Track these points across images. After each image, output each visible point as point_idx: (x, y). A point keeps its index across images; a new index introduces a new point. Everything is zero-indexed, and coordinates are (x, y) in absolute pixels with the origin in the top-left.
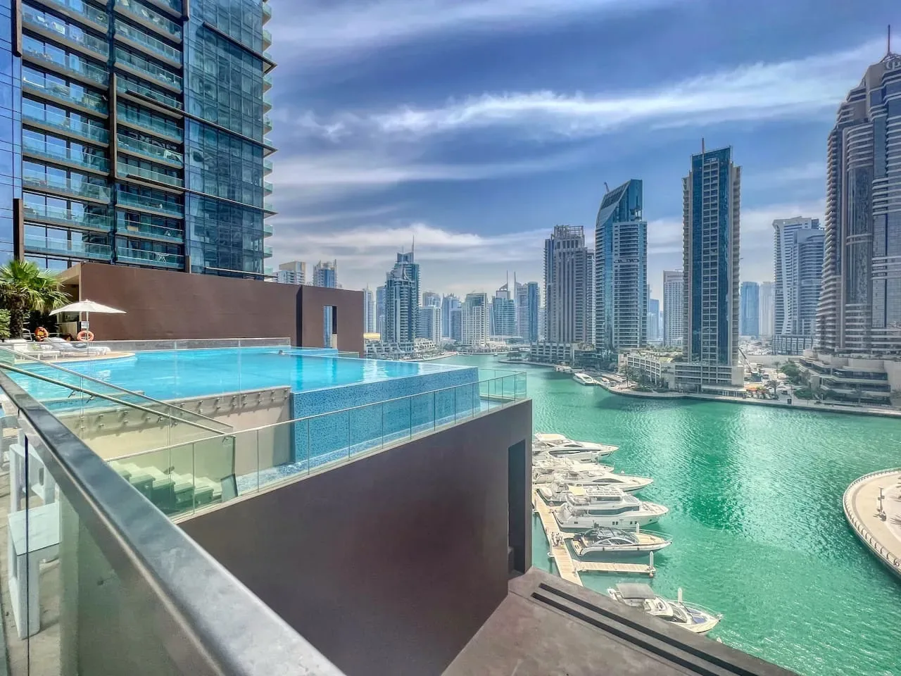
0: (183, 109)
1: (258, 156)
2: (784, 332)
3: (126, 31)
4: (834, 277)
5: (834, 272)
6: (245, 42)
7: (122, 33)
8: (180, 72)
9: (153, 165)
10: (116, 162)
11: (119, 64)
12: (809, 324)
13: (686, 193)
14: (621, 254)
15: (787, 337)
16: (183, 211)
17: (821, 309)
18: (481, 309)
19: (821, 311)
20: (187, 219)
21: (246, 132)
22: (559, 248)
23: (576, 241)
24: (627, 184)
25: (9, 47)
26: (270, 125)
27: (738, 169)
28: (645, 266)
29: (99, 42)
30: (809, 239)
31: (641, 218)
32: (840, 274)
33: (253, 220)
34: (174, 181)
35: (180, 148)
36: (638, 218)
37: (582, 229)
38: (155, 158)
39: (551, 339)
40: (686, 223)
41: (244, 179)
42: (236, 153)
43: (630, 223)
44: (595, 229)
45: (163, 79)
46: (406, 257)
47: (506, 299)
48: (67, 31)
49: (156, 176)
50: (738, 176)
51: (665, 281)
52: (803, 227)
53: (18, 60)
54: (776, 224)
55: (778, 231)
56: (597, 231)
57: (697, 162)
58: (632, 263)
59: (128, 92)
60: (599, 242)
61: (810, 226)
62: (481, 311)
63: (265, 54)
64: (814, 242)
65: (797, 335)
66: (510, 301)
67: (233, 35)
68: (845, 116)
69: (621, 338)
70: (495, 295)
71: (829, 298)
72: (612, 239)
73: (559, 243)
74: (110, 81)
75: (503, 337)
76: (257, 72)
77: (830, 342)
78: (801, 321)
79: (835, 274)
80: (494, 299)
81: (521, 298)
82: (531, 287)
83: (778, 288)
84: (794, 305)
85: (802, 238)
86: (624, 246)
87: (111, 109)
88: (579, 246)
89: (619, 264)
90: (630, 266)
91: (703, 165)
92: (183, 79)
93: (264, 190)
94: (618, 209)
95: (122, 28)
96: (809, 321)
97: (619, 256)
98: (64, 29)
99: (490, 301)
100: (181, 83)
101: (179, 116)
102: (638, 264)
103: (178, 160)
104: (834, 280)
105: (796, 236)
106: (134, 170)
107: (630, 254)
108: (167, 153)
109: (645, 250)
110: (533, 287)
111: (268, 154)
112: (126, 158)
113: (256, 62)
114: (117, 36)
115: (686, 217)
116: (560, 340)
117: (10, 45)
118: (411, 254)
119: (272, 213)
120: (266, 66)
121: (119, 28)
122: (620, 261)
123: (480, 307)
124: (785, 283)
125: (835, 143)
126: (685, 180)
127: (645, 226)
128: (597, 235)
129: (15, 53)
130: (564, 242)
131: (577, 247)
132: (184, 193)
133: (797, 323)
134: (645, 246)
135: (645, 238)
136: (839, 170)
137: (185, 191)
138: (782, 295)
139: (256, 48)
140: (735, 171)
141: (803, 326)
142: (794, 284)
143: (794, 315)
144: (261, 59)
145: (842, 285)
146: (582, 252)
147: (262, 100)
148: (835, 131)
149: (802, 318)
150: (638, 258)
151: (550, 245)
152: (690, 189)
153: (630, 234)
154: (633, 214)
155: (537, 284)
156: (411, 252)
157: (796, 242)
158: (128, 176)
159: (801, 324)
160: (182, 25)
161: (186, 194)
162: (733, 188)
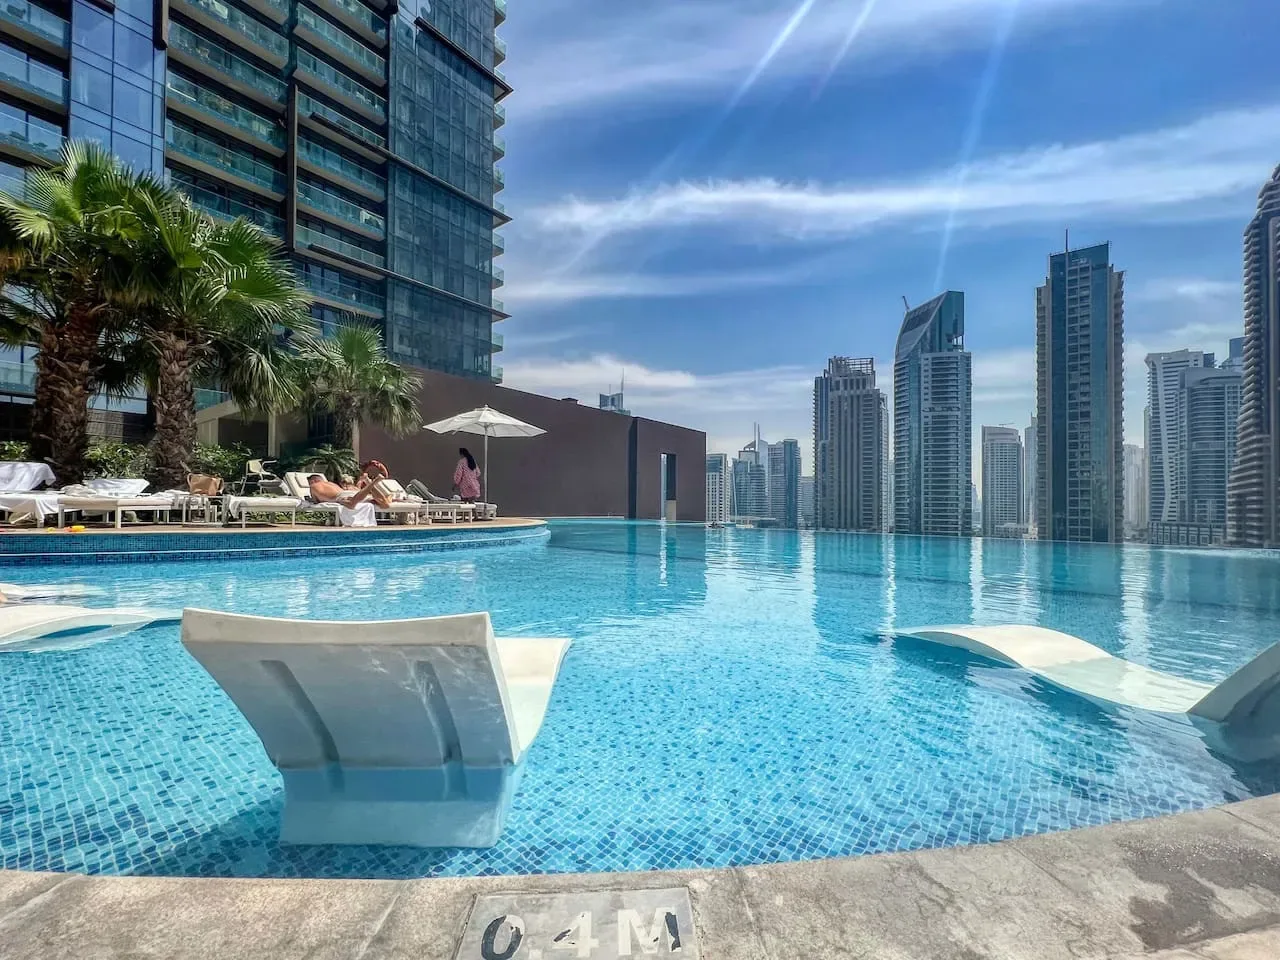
0: (387, 147)
1: (485, 226)
2: (1165, 517)
3: (312, 22)
4: (1260, 436)
5: (1259, 429)
6: (472, 52)
7: (306, 25)
8: (384, 91)
9: (344, 233)
10: (295, 225)
11: (303, 73)
12: (1205, 506)
13: (1041, 309)
14: (933, 399)
15: (1170, 525)
16: (384, 309)
17: (1236, 484)
18: (718, 477)
19: (1234, 488)
20: (389, 319)
21: (469, 190)
22: (838, 389)
23: (864, 380)
24: (942, 296)
25: (149, 32)
26: (501, 181)
27: (1120, 275)
28: (969, 417)
29: (274, 37)
30: (1202, 382)
31: (962, 347)
32: (1269, 433)
33: (476, 324)
34: (372, 259)
35: (380, 208)
36: (956, 346)
37: (872, 362)
38: (347, 221)
39: (827, 523)
40: (1041, 354)
41: (466, 262)
42: (457, 220)
43: (945, 353)
44: (894, 362)
45: (360, 100)
46: (613, 400)
47: (754, 463)
48: (231, 16)
49: (346, 249)
50: (1120, 285)
51: (983, 440)
52: (1191, 364)
53: (161, 58)
54: (1151, 359)
55: (1154, 369)
56: (896, 365)
57: (1058, 263)
58: (949, 413)
59: (314, 117)
60: (901, 381)
61: (1201, 364)
62: (718, 480)
63: (498, 71)
64: (1211, 386)
65: (1187, 523)
66: (759, 466)
67: (456, 40)
68: (1271, 201)
69: (933, 522)
70: (737, 457)
71: (1252, 468)
72: (919, 376)
73: (838, 383)
74: (289, 99)
75: (749, 518)
76: (487, 98)
77: (1255, 533)
78: (1193, 502)
79: (1261, 432)
80: (736, 463)
81: (774, 462)
82: (788, 447)
83: (1154, 453)
84: (1181, 478)
85: (1192, 379)
86: (938, 387)
87: (290, 142)
88: (868, 387)
89: (930, 414)
90: (947, 417)
91: (1067, 269)
92: (388, 102)
93: (493, 281)
94: (928, 334)
95: (306, 18)
96: (1205, 502)
97: (930, 401)
98: (226, 12)
99: (730, 464)
100: (386, 110)
101: (380, 159)
102: (959, 413)
103: (378, 226)
104: (1259, 441)
105: (1183, 376)
106: (317, 238)
107: (946, 399)
108: (365, 215)
109: (969, 394)
110: (791, 447)
111: (500, 224)
112: (307, 219)
113: (486, 84)
114: (298, 30)
115: (1041, 346)
116: (839, 523)
117: (151, 30)
118: (620, 396)
119: (504, 316)
120: (499, 91)
121: (302, 16)
122: (932, 410)
123: (718, 474)
124: (1165, 445)
125: (1257, 239)
126: (1039, 291)
127: (968, 358)
128: (895, 371)
129: (159, 43)
130: (845, 381)
131: (864, 388)
132: (386, 279)
133: (1186, 504)
134: (969, 388)
135: (969, 376)
136: (1264, 280)
137: (387, 276)
138: (1161, 463)
139: (486, 62)
140: (1116, 277)
141: (1196, 509)
142: (1181, 447)
143: (1182, 492)
144: (493, 80)
145: (1272, 449)
146: (871, 396)
147: (491, 141)
148: (1257, 222)
149: (1194, 497)
150: (959, 406)
151: (822, 386)
152: (1048, 304)
153: (947, 369)
154: (950, 341)
155: (796, 442)
156: (619, 392)
157: (1182, 386)
158: (311, 248)
159: (1193, 507)
160: (388, 19)
161: (390, 280)
162: (1113, 302)
